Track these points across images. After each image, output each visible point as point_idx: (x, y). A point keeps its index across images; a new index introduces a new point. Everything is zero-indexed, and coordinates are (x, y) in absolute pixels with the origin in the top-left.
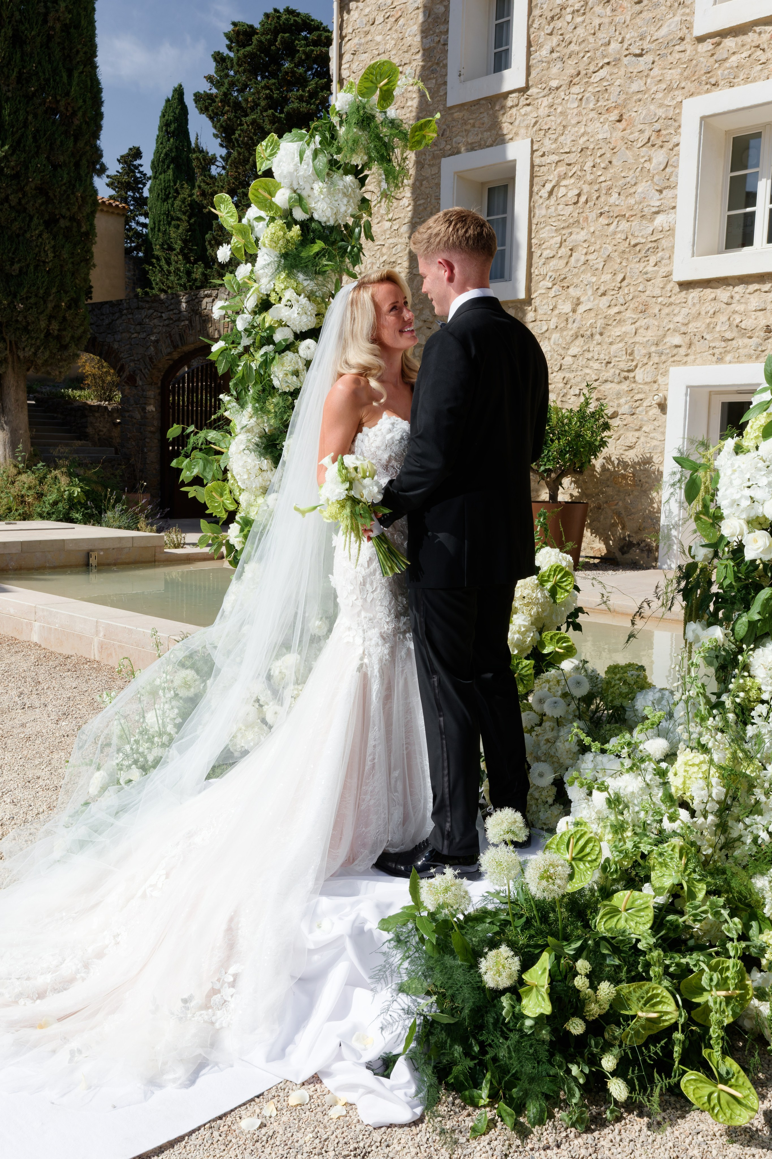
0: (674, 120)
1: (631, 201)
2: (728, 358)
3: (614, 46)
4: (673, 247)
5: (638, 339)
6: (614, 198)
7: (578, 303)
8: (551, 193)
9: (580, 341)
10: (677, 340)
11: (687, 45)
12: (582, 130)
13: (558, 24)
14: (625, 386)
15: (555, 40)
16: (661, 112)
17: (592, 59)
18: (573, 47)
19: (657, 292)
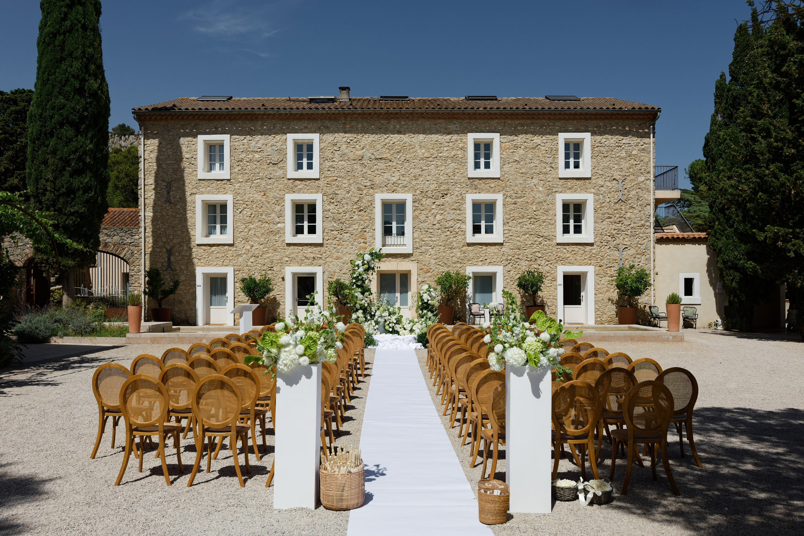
0: (283, 199)
1: (270, 219)
2: (303, 265)
3: (261, 174)
4: (284, 233)
5: (274, 258)
6: (264, 217)
7: (252, 246)
8: (240, 212)
9: (253, 258)
10: (287, 259)
11: (284, 179)
12: (252, 196)
13: (241, 163)
14: (270, 272)
15: (240, 168)
16: (278, 196)
17: (253, 176)
18: (246, 171)
19: (280, 245)
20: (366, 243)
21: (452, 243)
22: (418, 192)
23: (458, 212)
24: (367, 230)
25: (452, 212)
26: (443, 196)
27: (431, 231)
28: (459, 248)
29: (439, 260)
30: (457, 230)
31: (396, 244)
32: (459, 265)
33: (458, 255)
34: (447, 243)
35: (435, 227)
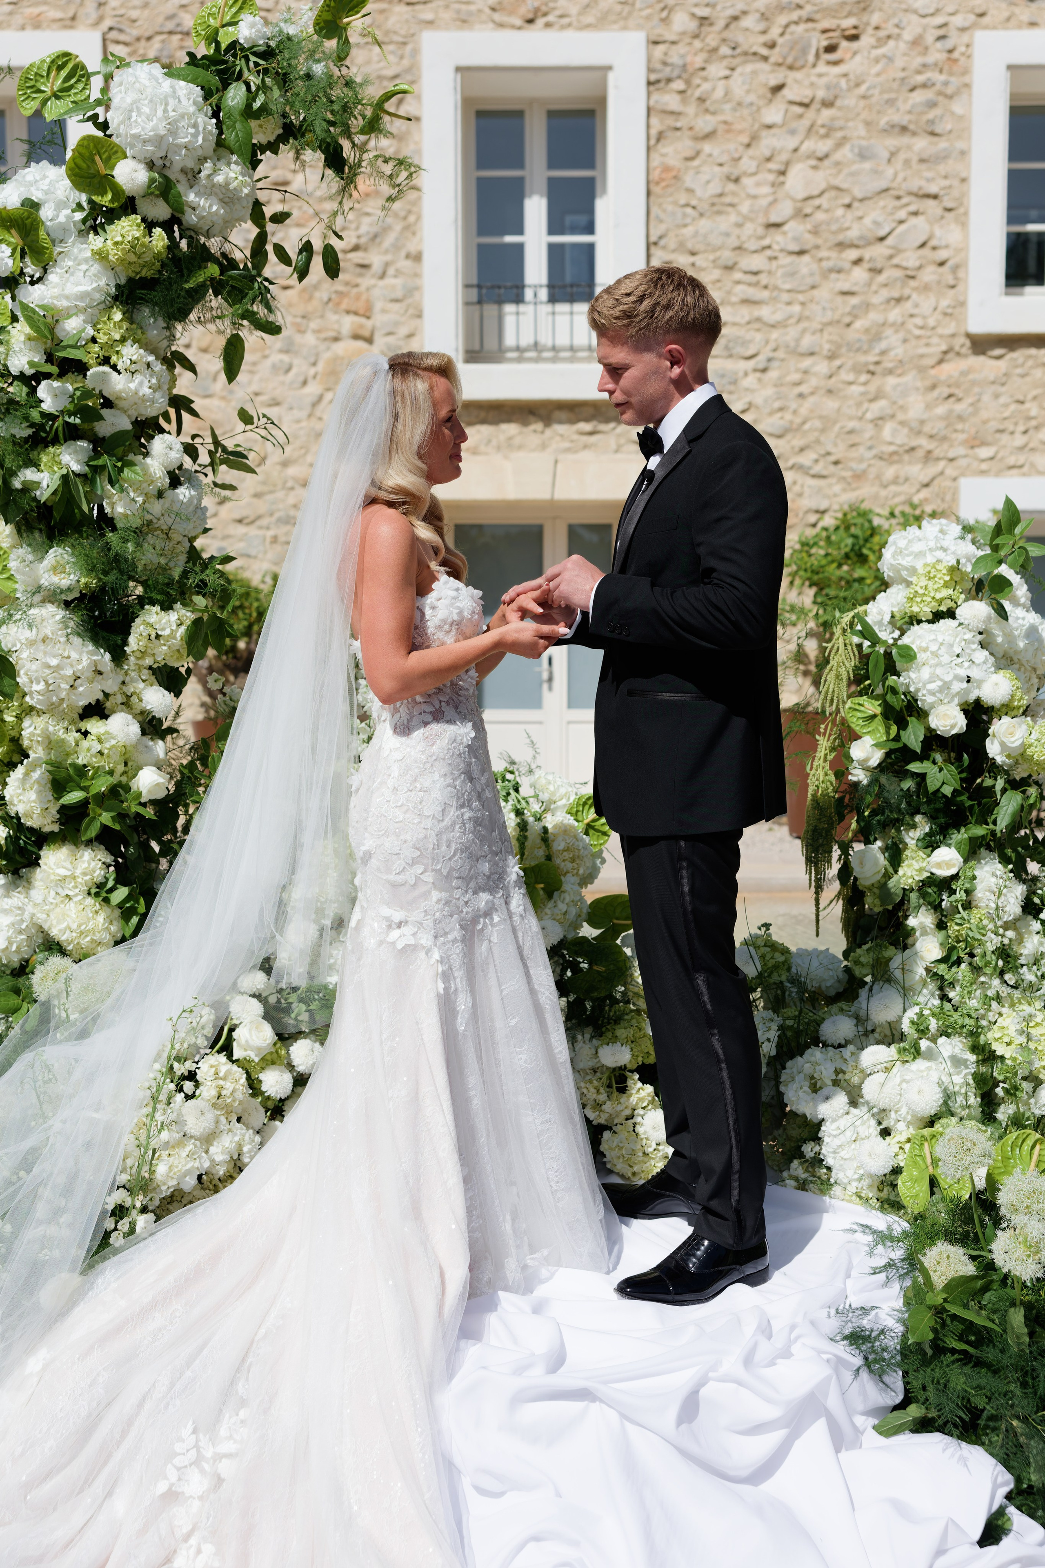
20: (369, 340)
21: (877, 337)
22: (681, 22)
23: (921, 144)
24: (376, 259)
25: (884, 145)
26: (831, 49)
27: (757, 262)
28: (922, 370)
29: (798, 442)
30: (911, 259)
31: (545, 339)
32: (918, 472)
33: (916, 407)
34: (851, 335)
35: (778, 239)
